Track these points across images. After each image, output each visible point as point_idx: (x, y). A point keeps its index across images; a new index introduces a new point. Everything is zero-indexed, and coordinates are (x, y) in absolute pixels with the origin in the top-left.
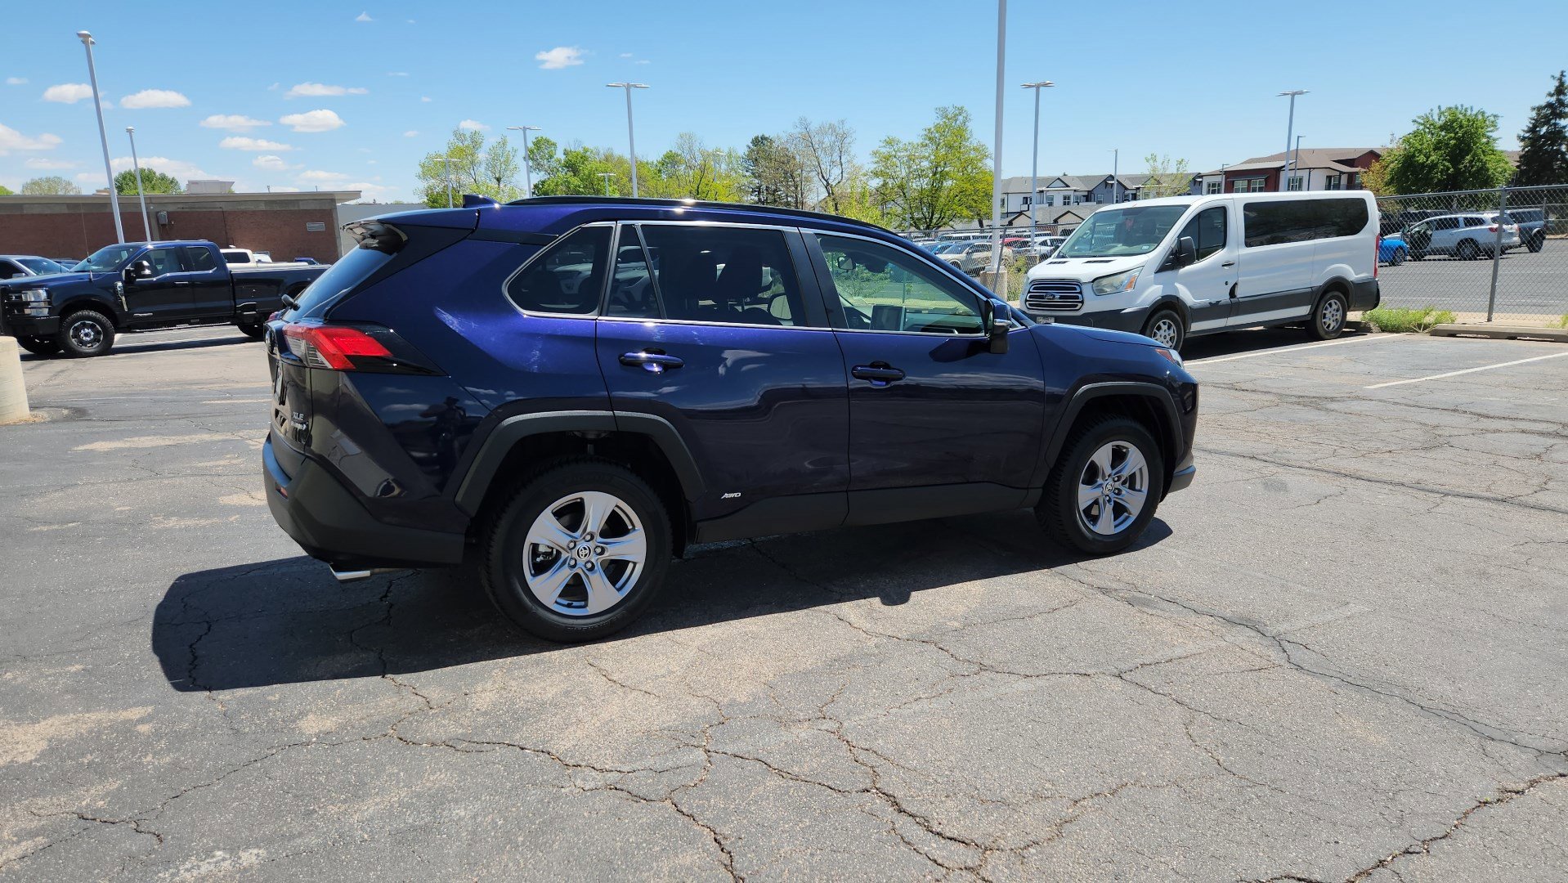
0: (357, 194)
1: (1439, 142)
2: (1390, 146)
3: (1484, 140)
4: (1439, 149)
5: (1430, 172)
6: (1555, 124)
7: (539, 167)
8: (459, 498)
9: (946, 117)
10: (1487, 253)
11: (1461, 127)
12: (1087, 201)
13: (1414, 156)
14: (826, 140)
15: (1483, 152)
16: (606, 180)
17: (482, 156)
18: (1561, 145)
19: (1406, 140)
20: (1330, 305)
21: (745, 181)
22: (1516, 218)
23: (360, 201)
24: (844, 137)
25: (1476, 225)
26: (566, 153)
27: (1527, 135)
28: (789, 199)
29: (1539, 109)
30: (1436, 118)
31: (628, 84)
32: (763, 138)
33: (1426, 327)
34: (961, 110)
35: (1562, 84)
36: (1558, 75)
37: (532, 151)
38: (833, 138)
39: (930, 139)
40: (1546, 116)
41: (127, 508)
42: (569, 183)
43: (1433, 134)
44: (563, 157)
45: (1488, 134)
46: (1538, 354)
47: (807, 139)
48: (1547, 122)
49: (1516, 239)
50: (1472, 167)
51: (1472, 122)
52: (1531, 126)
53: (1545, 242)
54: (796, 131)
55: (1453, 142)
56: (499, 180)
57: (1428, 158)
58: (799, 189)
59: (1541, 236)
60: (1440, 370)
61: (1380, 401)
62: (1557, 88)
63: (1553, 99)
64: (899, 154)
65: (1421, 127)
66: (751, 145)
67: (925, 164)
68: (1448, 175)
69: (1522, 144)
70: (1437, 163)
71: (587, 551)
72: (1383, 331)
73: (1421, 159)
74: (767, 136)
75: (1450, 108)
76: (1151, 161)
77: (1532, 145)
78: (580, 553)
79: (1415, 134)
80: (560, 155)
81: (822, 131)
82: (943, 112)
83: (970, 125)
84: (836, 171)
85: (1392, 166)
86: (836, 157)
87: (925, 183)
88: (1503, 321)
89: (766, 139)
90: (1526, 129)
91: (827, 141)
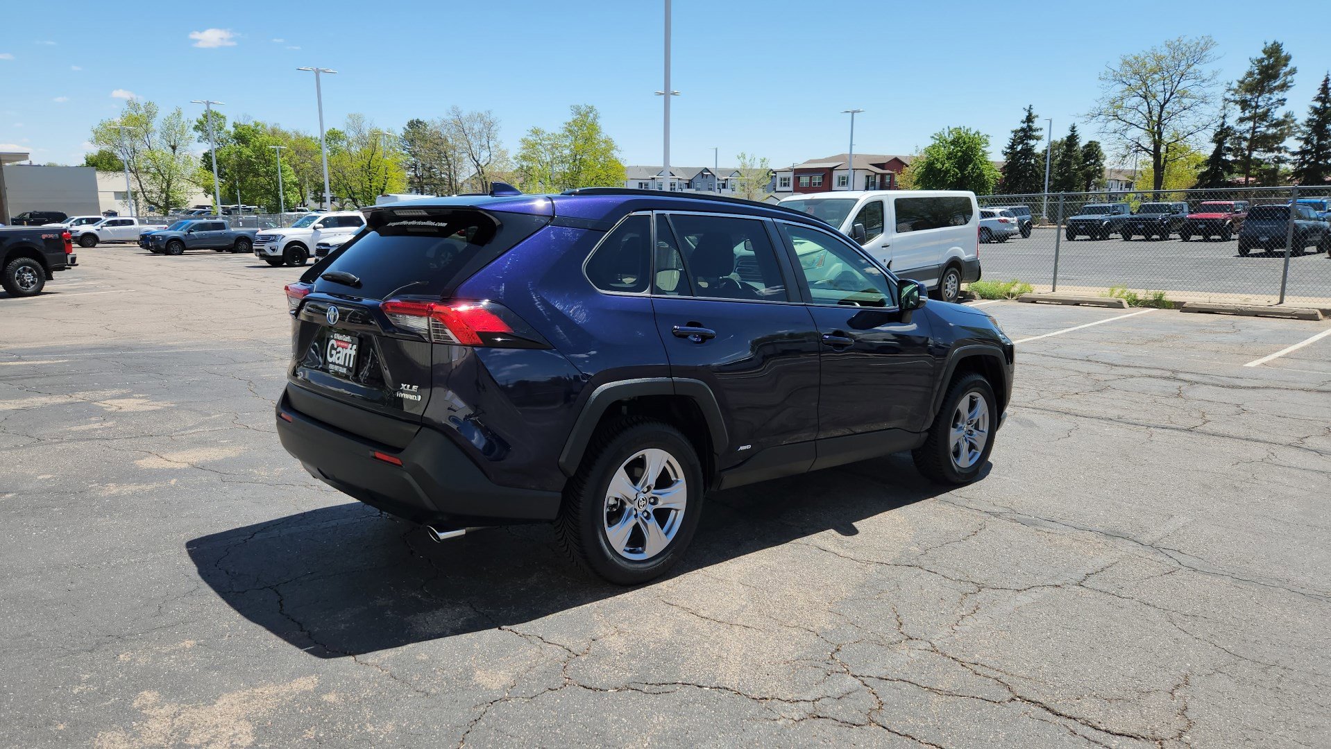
0: (24, 156)
1: (950, 153)
2: (916, 155)
3: (980, 153)
4: (951, 159)
5: (945, 176)
6: (1027, 144)
7: (207, 137)
8: (562, 460)
9: (580, 114)
10: (997, 238)
11: (965, 143)
12: (688, 188)
13: (933, 163)
14: (475, 127)
15: (981, 162)
16: (278, 152)
17: (156, 124)
18: (1031, 159)
19: (927, 151)
20: (950, 278)
21: (401, 159)
22: (1015, 212)
23: (26, 162)
24: (490, 125)
25: (988, 216)
26: (235, 126)
27: (1008, 151)
28: (443, 176)
29: (1016, 132)
30: (946, 135)
31: (317, 69)
32: (418, 122)
33: (1013, 295)
34: (591, 109)
35: (1030, 114)
36: (1027, 108)
37: (201, 123)
38: (482, 125)
39: (570, 131)
40: (1020, 138)
41: (49, 476)
42: (241, 153)
43: (945, 147)
44: (232, 130)
45: (983, 149)
46: (1105, 318)
47: (459, 125)
48: (1021, 142)
49: (1016, 228)
50: (974, 173)
51: (972, 140)
52: (1011, 144)
53: (1032, 231)
54: (449, 118)
55: (959, 154)
56: (174, 148)
57: (943, 165)
58: (452, 167)
59: (1029, 226)
60: (1048, 329)
61: (1031, 353)
62: (1027, 117)
63: (1025, 125)
64: (543, 142)
65: (938, 142)
66: (407, 128)
67: (567, 152)
68: (957, 178)
69: (1005, 157)
70: (950, 169)
71: (645, 502)
72: (983, 298)
73: (939, 166)
74: (421, 120)
75: (956, 129)
76: (741, 158)
77: (1012, 158)
78: (640, 504)
79: (934, 147)
80: (229, 127)
81: (471, 118)
82: (577, 110)
83: (600, 122)
84: (485, 154)
85: (918, 170)
86: (484, 141)
87: (565, 168)
88: (1064, 291)
89: (420, 123)
90: (1007, 146)
91: (477, 127)
